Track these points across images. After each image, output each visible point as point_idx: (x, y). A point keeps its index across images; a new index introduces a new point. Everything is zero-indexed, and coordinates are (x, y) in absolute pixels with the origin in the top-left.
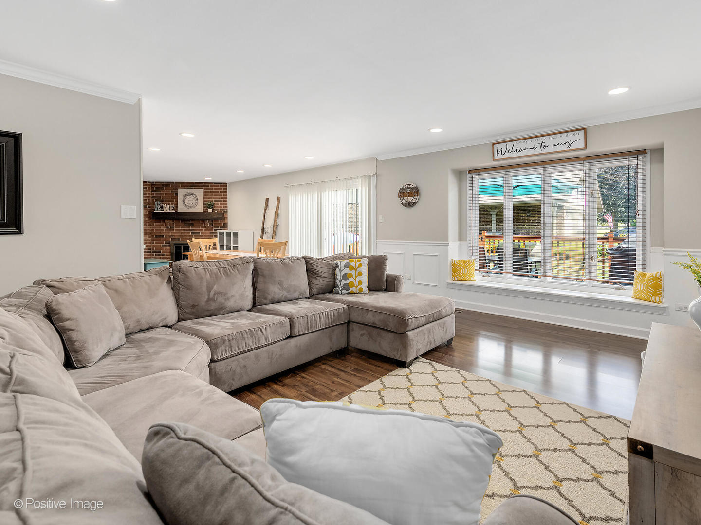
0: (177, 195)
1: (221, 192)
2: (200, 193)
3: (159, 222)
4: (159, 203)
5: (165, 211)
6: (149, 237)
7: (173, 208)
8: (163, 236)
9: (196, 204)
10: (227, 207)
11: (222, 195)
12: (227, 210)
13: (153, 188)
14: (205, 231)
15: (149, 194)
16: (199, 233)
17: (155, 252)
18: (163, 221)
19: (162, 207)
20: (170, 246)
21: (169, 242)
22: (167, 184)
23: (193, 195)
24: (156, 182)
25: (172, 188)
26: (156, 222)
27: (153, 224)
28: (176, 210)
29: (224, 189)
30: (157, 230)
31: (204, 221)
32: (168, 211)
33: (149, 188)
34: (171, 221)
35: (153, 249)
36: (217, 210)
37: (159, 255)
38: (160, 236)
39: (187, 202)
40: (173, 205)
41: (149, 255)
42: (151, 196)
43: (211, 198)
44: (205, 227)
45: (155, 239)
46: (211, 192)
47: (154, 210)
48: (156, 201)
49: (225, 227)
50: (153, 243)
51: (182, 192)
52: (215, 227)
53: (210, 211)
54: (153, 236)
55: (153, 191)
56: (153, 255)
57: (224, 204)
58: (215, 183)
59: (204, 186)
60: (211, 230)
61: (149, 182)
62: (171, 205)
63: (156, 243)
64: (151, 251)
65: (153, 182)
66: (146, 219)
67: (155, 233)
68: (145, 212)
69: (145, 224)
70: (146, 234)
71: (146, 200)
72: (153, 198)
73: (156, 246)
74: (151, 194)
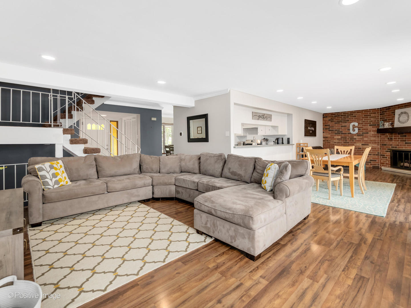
0: (394, 114)
3: (384, 135)
4: (382, 122)
5: (385, 127)
6: (378, 145)
7: (390, 125)
8: (386, 145)
13: (380, 112)
15: (378, 117)
17: (382, 155)
19: (383, 125)
20: (390, 151)
22: (388, 108)
24: (382, 108)
25: (392, 110)
26: (382, 135)
27: (381, 137)
30: (383, 141)
32: (387, 127)
33: (377, 113)
35: (381, 153)
37: (384, 157)
38: (384, 145)
40: (391, 123)
41: (378, 157)
45: (382, 147)
50: (380, 149)
54: (380, 145)
55: (381, 115)
56: (381, 157)
61: (377, 109)
62: (389, 123)
63: (382, 149)
64: (380, 154)
65: (381, 108)
66: (376, 133)
67: (382, 143)
68: (376, 129)
69: (374, 137)
70: (376, 143)
71: (376, 121)
72: (381, 119)
73: (382, 151)
74: (379, 117)
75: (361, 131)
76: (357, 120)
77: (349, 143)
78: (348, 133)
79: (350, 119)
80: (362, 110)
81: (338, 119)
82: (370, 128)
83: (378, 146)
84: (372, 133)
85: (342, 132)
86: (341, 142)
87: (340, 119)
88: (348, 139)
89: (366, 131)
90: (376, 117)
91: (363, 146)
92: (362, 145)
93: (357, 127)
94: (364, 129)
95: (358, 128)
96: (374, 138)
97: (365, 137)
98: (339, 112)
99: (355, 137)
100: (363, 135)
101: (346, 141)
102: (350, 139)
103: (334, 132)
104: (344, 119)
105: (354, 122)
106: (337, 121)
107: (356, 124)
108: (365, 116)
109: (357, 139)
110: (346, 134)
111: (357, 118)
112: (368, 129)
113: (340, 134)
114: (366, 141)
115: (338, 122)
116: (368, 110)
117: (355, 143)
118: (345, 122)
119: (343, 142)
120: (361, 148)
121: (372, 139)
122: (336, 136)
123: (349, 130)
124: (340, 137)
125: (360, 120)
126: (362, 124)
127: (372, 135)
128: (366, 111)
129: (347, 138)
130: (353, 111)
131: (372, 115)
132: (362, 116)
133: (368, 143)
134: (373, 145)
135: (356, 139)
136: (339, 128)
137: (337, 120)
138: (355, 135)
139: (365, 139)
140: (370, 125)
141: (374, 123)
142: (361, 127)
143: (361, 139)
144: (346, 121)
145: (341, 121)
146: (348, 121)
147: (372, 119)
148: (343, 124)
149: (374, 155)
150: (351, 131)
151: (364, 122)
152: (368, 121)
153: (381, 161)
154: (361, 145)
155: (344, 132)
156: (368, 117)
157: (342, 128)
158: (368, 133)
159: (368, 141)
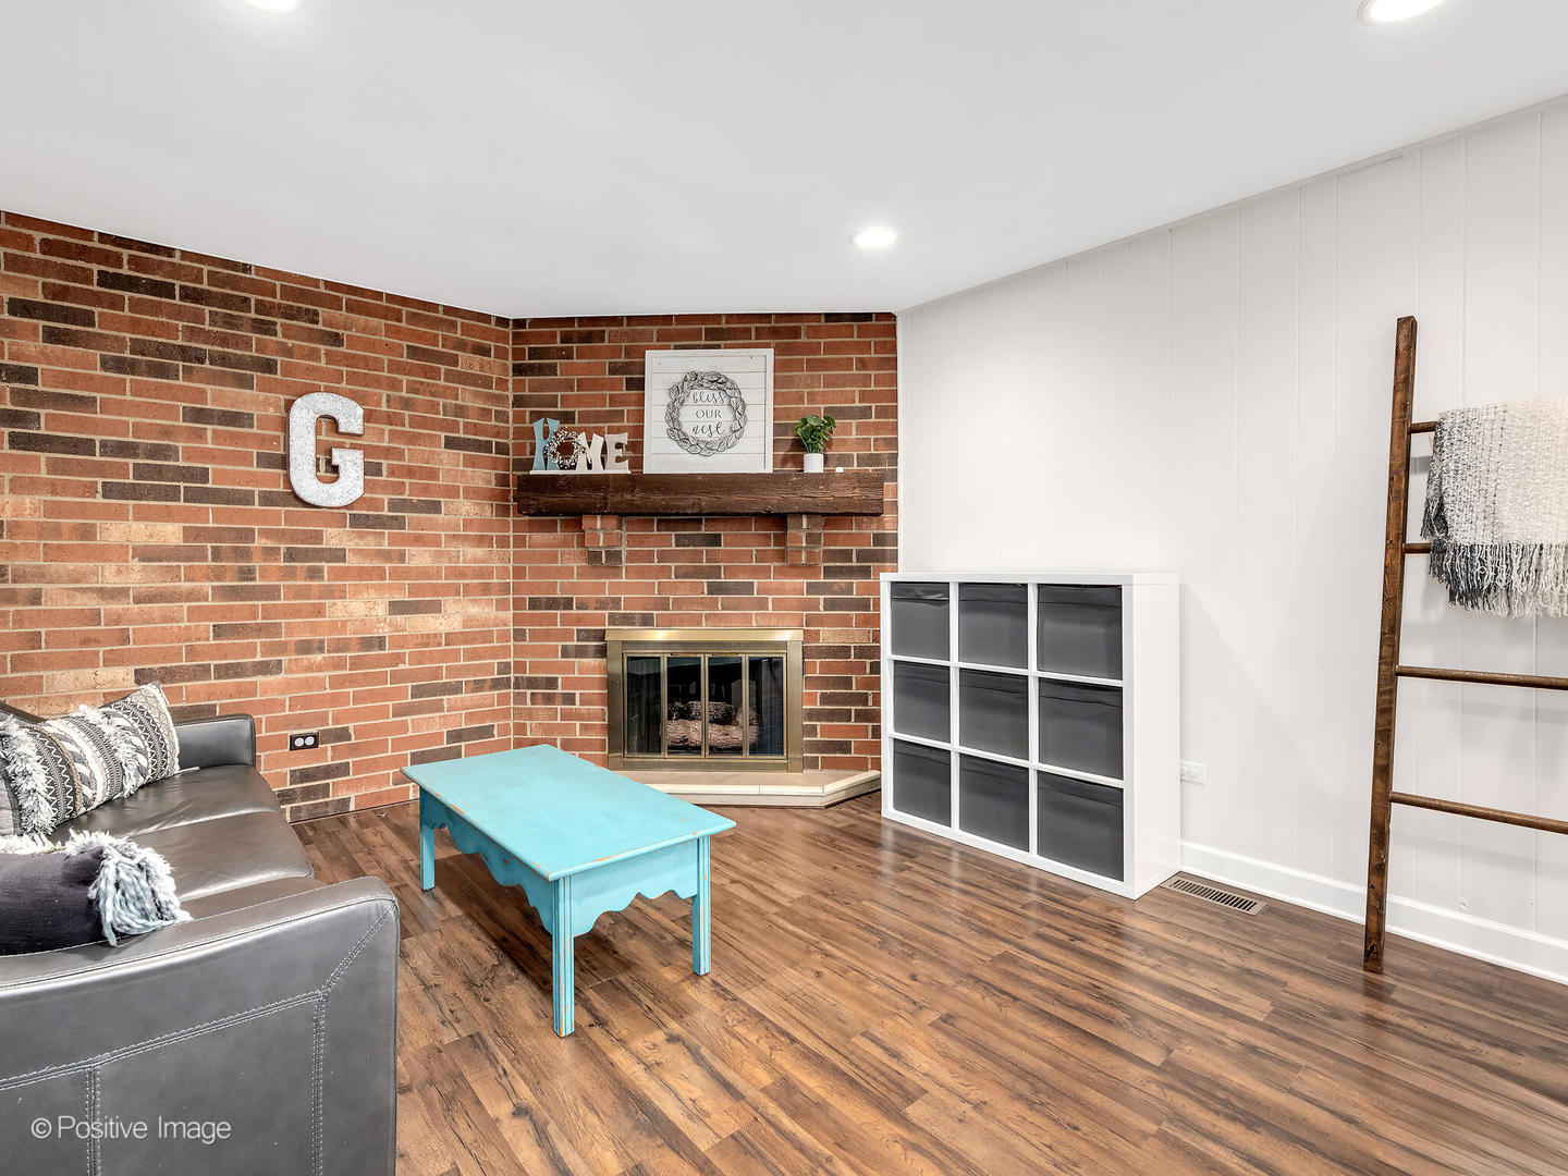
0: (638, 384)
1: (863, 364)
2: (752, 368)
3: (552, 527)
4: (554, 425)
5: (581, 469)
6: (502, 606)
7: (619, 453)
8: (568, 604)
9: (737, 431)
10: (893, 443)
11: (866, 380)
12: (894, 459)
13: (517, 354)
14: (779, 572)
15: (502, 383)
16: (748, 588)
17: (532, 683)
18: (567, 526)
19: (567, 448)
20: (602, 652)
21: (601, 635)
22: (586, 331)
23: (719, 382)
24: (531, 322)
25: (615, 352)
26: (532, 527)
27: (519, 542)
28: (637, 462)
29: (880, 347)
30: (538, 573)
31: (778, 521)
32: (598, 469)
33: (501, 354)
34: (613, 521)
35: (520, 666)
36: (844, 460)
37: (546, 699)
38: (553, 604)
39: (689, 418)
40: (624, 438)
42: (510, 394)
43: (812, 398)
44: (782, 556)
45: (531, 620)
46: (812, 365)
47: (529, 464)
48: (536, 416)
49: (883, 551)
50: (519, 635)
51: (663, 367)
52: (830, 555)
53: (814, 463)
54: (518, 604)
55: (519, 370)
56: (520, 698)
57: (877, 428)
58: (830, 317)
59: (775, 333)
60: (809, 569)
61: (502, 321)
62: (612, 439)
63: (535, 636)
64: (512, 676)
65: (519, 323)
66: (488, 513)
67: (532, 587)
68: (483, 478)
69: (481, 541)
70: (486, 589)
71: (485, 413)
72: (519, 401)
73: (532, 652)
74: (510, 385)
75: (386, 487)
76: (352, 378)
77: (272, 593)
78: (267, 499)
79: (288, 352)
80: (392, 298)
81: (151, 329)
82: (450, 463)
83: (502, 614)
84: (466, 508)
85: (203, 475)
86: (185, 585)
87: (171, 331)
88: (269, 553)
89: (426, 489)
90: (487, 382)
91: (399, 618)
92: (396, 608)
93: (354, 447)
94: (410, 472)
95: (368, 451)
96: (480, 552)
97: (419, 540)
98: (169, 252)
99: (334, 537)
100: (398, 523)
101: (247, 574)
102: (291, 555)
103: (100, 470)
104: (224, 340)
105: (328, 390)
106: (139, 348)
107: (351, 416)
108: (413, 352)
109: (352, 561)
110: (246, 498)
111: (350, 360)
112: (433, 474)
113: (172, 494)
114: (424, 573)
115: (157, 361)
116: (432, 307)
117: (330, 593)
118: (240, 370)
119: (207, 586)
120: (380, 643)
121: (470, 554)
122: (120, 515)
123: (284, 462)
124: (170, 533)
125: (377, 382)
126: (390, 419)
127: (468, 524)
128: (423, 311)
129: (260, 542)
130: (316, 282)
131: (468, 362)
132: (389, 349)
133: (436, 590)
134: (474, 610)
135: (338, 555)
136: (166, 432)
137: (134, 325)
138: (336, 516)
139: (419, 557)
140: (451, 443)
141: (476, 429)
142: (388, 453)
143: (386, 556)
144: (239, 362)
145: (184, 353)
146: (269, 367)
147: (467, 397)
148: (218, 396)
149: (478, 686)
150: (306, 482)
151: (407, 404)
152: (433, 407)
153: (520, 729)
154: (381, 610)
155: (219, 475)
156: (434, 374)
157: (200, 435)
158: (435, 507)
159: (438, 575)
